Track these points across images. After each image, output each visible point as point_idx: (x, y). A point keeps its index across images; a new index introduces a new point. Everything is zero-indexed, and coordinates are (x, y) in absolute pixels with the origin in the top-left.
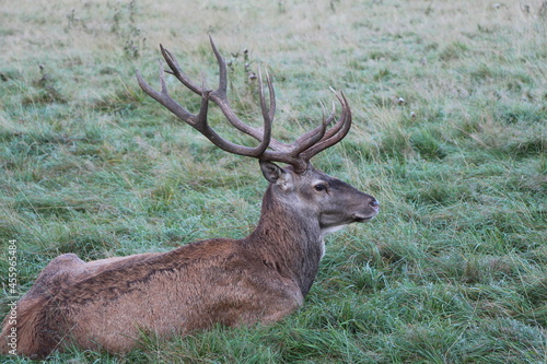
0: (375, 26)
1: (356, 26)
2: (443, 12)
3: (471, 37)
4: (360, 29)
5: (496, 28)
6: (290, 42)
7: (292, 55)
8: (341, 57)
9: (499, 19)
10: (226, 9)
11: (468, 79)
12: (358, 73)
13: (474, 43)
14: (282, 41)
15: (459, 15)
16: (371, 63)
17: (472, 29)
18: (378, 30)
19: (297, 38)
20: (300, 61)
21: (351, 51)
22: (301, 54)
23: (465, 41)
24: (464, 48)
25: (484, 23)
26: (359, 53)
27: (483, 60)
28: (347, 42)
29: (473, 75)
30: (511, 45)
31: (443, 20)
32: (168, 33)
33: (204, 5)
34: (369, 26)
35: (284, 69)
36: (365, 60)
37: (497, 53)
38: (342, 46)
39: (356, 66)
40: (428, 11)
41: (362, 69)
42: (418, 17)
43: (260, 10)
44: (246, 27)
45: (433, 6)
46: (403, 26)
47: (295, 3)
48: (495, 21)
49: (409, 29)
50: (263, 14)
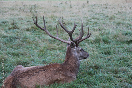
1: (89, 11)
2: (110, 8)
3: (117, 14)
5: (123, 12)
6: (73, 15)
7: (73, 18)
8: (85, 18)
9: (123, 10)
10: (57, 7)
11: (116, 24)
12: (89, 23)
13: (117, 16)
14: (71, 15)
15: (114, 9)
16: (92, 20)
17: (117, 12)
18: (94, 12)
19: (75, 14)
20: (75, 19)
21: (88, 17)
23: (115, 15)
24: (115, 17)
25: (120, 11)
26: (89, 18)
27: (119, 20)
28: (86, 15)
29: (117, 23)
30: (126, 16)
31: (110, 10)
32: (43, 12)
33: (52, 6)
34: (92, 11)
35: (71, 21)
36: (91, 19)
37: (123, 18)
38: (85, 16)
39: (89, 21)
40: (106, 8)
41: (90, 22)
42: (104, 9)
43: (66, 7)
44: (62, 11)
45: (108, 7)
46: (100, 11)
47: (74, 5)
48: (122, 11)
49: (102, 12)
50: (66, 8)
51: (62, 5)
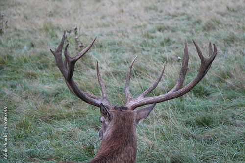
0: (159, 9)
1: (147, 9)
3: (223, 15)
4: (150, 11)
5: (239, 9)
6: (104, 21)
7: (106, 30)
8: (138, 30)
9: (241, 2)
11: (222, 43)
12: (150, 41)
13: (225, 19)
14: (99, 21)
16: (158, 34)
17: (223, 9)
18: (161, 12)
19: (109, 19)
20: (111, 34)
21: (145, 26)
22: (112, 29)
23: (219, 17)
24: (219, 23)
25: (231, 5)
26: (150, 27)
27: (231, 30)
28: (141, 21)
29: (225, 40)
31: (204, 4)
32: (22, 16)
34: (155, 9)
35: (100, 40)
36: (154, 32)
37: (241, 25)
38: (138, 23)
39: (148, 36)
41: (153, 38)
42: (187, 2)
44: (74, 12)
46: (178, 9)
48: (238, 4)
49: (182, 11)
50: (85, 3)
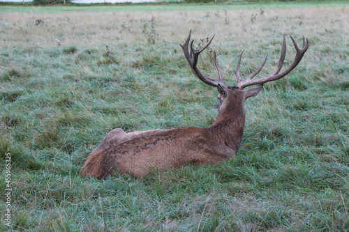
0: (273, 30)
1: (264, 30)
2: (308, 24)
3: (322, 35)
4: (266, 32)
5: (335, 31)
6: (231, 37)
7: (231, 43)
8: (256, 43)
9: (336, 26)
10: (199, 22)
11: (320, 53)
12: (264, 51)
13: (323, 37)
14: (227, 37)
15: (316, 25)
16: (271, 46)
17: (323, 31)
18: (275, 32)
19: (234, 36)
20: (235, 45)
21: (261, 41)
22: (236, 42)
23: (319, 36)
24: (318, 40)
25: (328, 28)
26: (265, 42)
27: (328, 45)
28: (259, 37)
29: (322, 52)
30: (342, 39)
31: (308, 27)
32: (170, 32)
33: (188, 20)
34: (270, 30)
35: (227, 49)
36: (268, 45)
37: (335, 42)
38: (256, 38)
39: (263, 48)
40: (301, 23)
41: (266, 49)
42: (295, 26)
43: (216, 23)
44: (209, 30)
45: (303, 21)
46: (287, 30)
47: (234, 20)
48: (334, 28)
49: (291, 31)
50: (217, 25)
51: (208, 19)
